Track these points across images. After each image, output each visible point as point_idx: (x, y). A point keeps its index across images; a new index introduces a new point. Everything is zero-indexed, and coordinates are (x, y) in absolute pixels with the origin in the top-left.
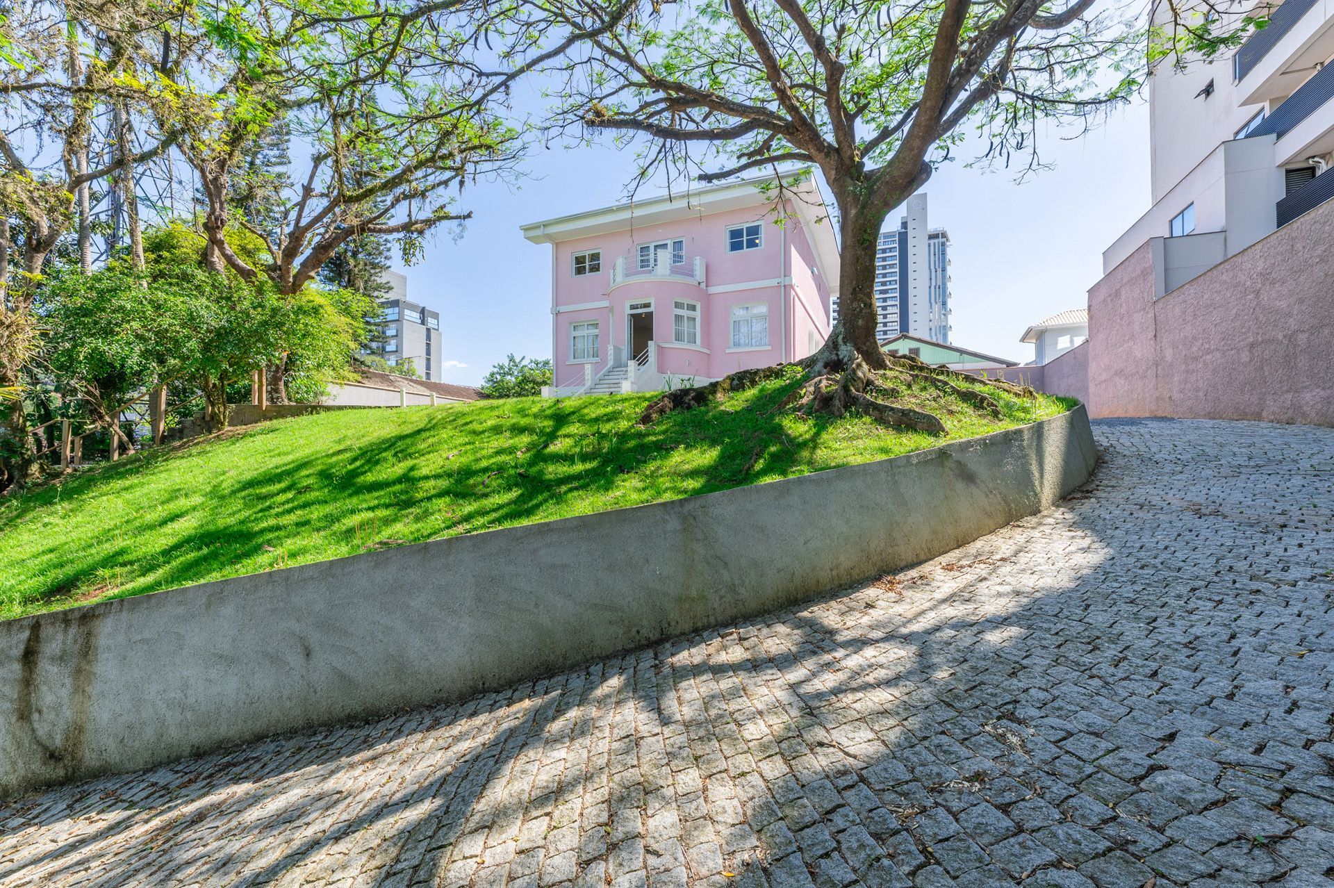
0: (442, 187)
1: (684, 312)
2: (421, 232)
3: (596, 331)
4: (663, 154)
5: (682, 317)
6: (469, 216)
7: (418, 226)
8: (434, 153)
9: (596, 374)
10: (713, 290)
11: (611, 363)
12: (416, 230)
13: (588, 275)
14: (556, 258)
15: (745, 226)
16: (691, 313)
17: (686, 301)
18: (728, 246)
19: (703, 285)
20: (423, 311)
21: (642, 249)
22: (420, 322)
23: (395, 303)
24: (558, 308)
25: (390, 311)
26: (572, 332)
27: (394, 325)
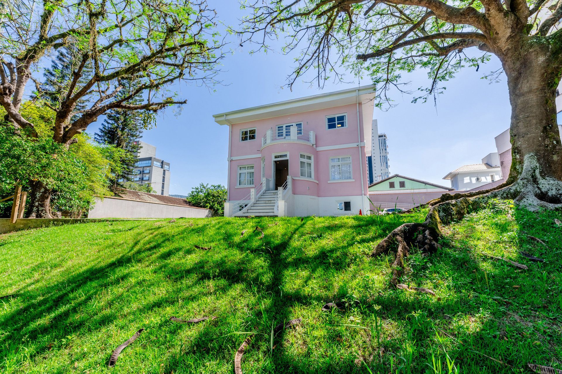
0: (169, 83)
1: (305, 160)
2: (155, 111)
3: (252, 170)
4: (316, 55)
5: (304, 163)
6: (185, 102)
7: (154, 107)
8: (162, 46)
9: (257, 195)
10: (319, 149)
11: (264, 188)
12: (152, 109)
13: (249, 141)
14: (232, 132)
15: (336, 116)
16: (309, 161)
17: (306, 154)
18: (327, 126)
19: (315, 146)
20: (162, 162)
21: (279, 127)
22: (161, 167)
23: (150, 159)
24: (232, 158)
25: (147, 162)
26: (239, 171)
27: (148, 168)
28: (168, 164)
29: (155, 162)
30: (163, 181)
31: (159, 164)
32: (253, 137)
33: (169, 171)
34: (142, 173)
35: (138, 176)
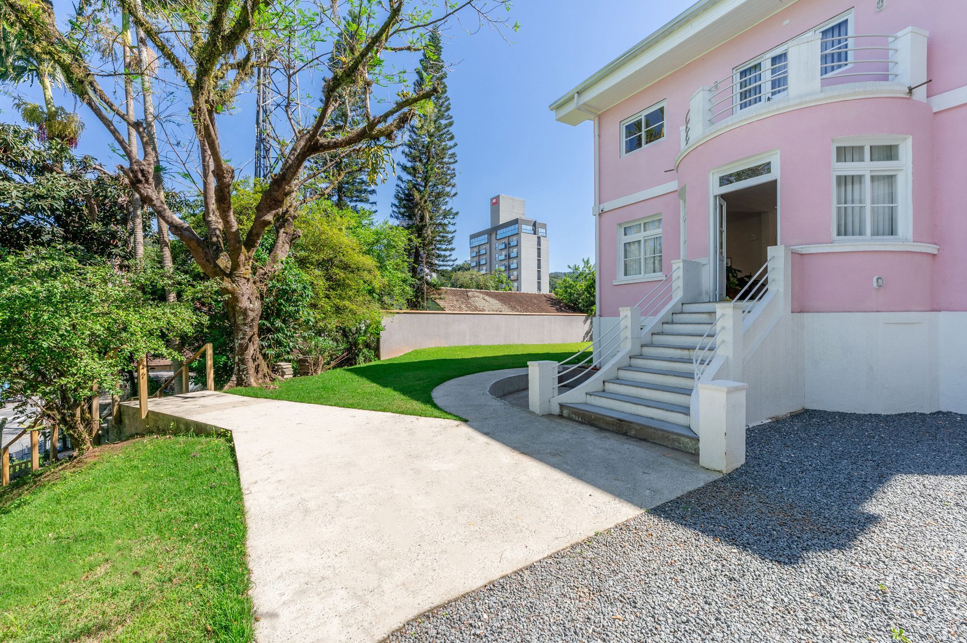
1: (865, 167)
3: (658, 232)
5: (857, 179)
11: (678, 295)
13: (645, 147)
14: (599, 137)
16: (883, 167)
17: (868, 140)
19: (920, 94)
20: (534, 225)
21: (743, 73)
22: (533, 232)
23: (516, 222)
24: (602, 207)
25: (513, 227)
26: (623, 237)
27: (515, 238)
28: (544, 226)
29: (524, 227)
30: (539, 255)
31: (530, 228)
32: (655, 135)
33: (545, 237)
34: (508, 246)
35: (504, 253)
